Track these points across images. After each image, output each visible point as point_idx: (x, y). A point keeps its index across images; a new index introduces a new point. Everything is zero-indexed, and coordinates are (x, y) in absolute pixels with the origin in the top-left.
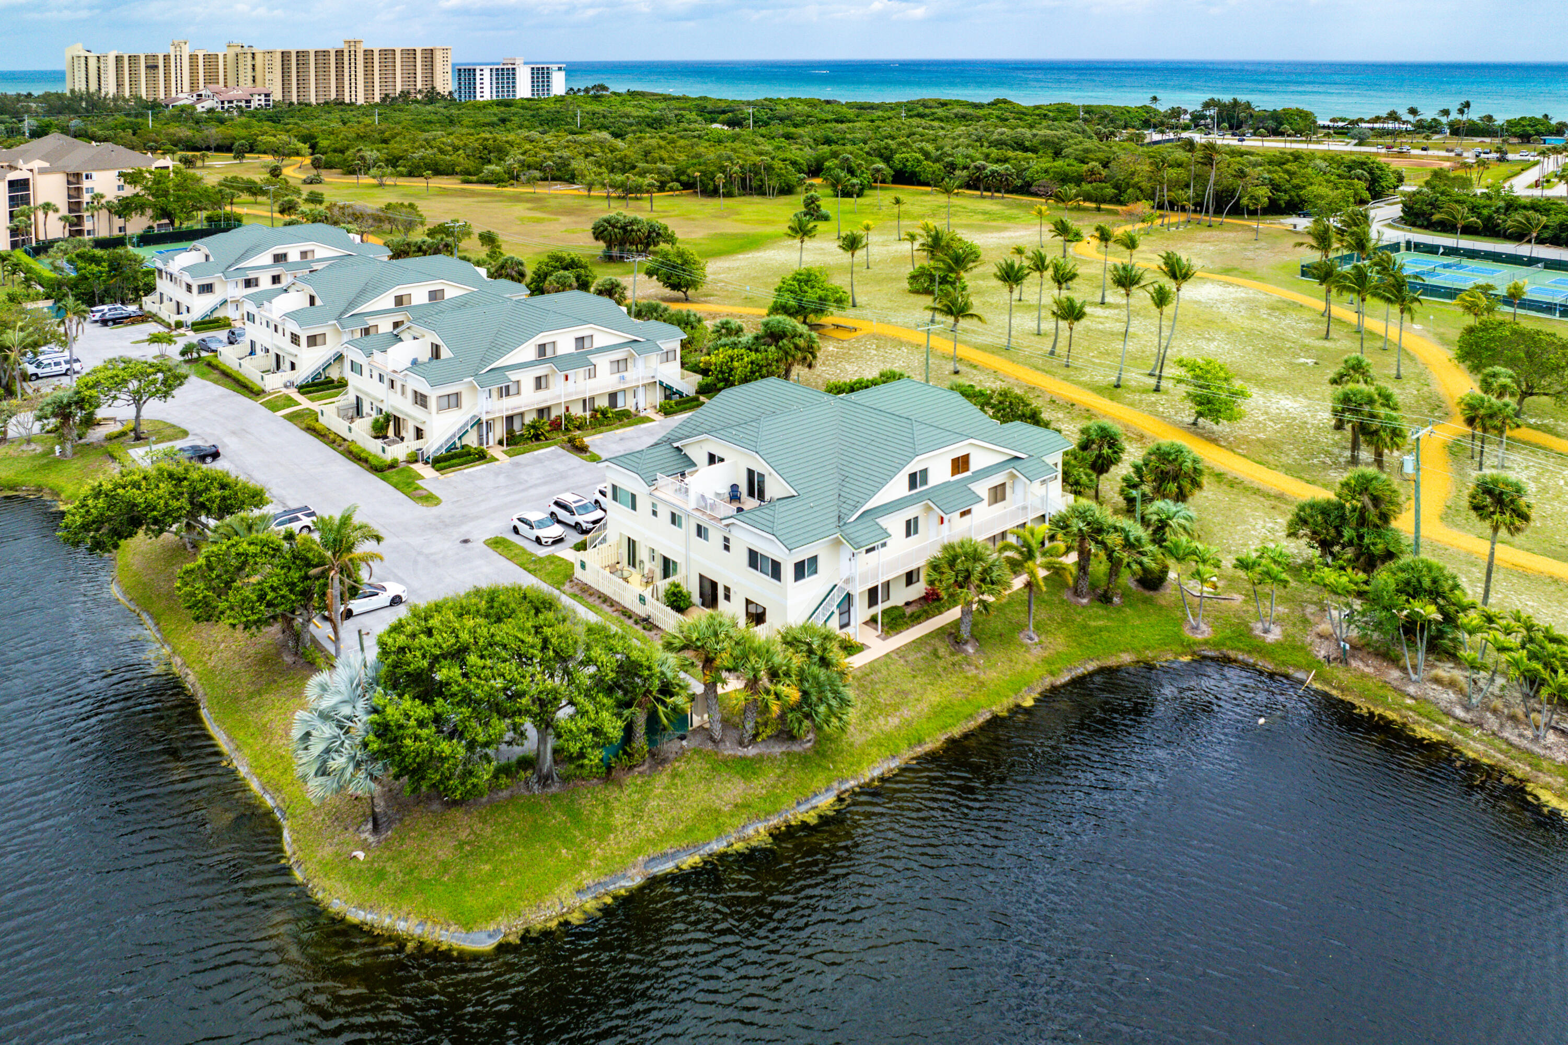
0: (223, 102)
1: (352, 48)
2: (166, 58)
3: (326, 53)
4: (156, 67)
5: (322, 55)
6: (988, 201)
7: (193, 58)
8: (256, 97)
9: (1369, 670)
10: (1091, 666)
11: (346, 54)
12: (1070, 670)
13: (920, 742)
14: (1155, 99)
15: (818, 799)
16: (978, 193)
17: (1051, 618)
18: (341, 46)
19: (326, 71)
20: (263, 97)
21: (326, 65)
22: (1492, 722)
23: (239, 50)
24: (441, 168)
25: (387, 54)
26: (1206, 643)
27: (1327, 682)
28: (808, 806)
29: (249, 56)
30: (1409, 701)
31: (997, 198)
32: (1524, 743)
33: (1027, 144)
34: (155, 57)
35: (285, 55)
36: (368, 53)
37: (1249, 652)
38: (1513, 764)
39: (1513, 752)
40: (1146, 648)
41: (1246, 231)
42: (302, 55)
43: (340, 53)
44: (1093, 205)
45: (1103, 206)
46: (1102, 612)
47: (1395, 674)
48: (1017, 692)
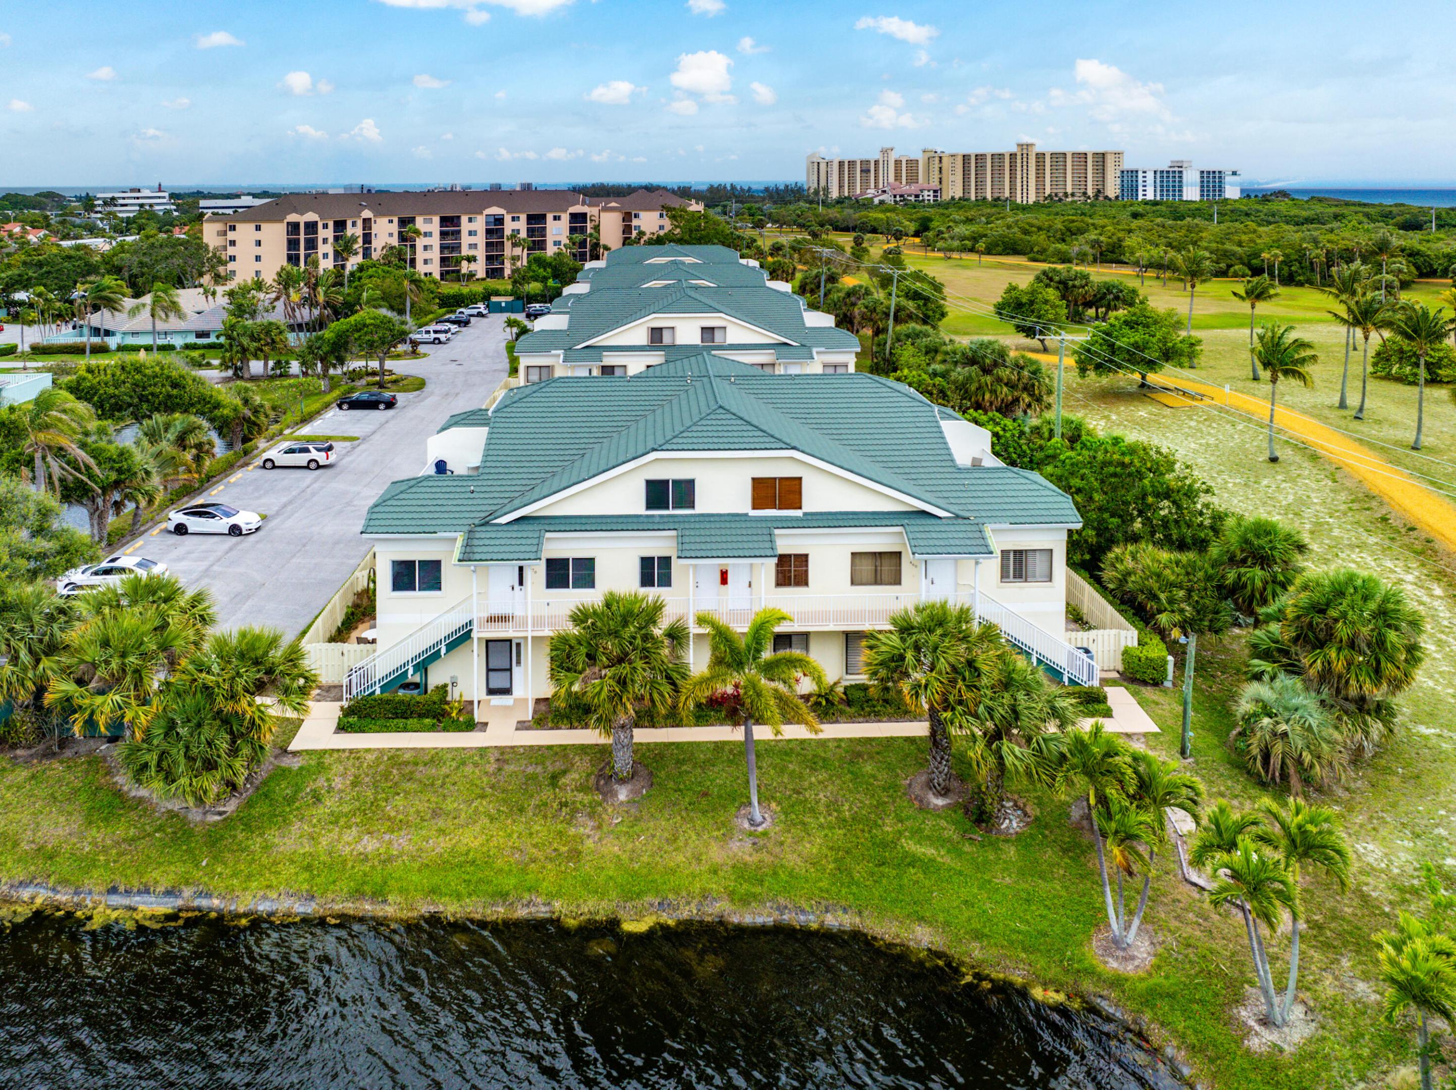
0: (895, 196)
1: (1025, 151)
2: (876, 162)
3: (1001, 156)
4: (868, 171)
5: (998, 158)
7: (898, 163)
8: (926, 193)
10: (836, 920)
11: (1019, 157)
12: (781, 909)
13: (379, 896)
15: (146, 898)
17: (833, 806)
18: (1014, 149)
19: (1002, 174)
20: (931, 193)
21: (1001, 167)
23: (933, 154)
24: (1019, 248)
25: (1059, 158)
26: (1117, 982)
28: (126, 901)
29: (937, 159)
34: (868, 162)
35: (966, 159)
36: (1040, 157)
40: (978, 936)
42: (980, 158)
43: (1013, 156)
46: (951, 832)
48: (629, 896)
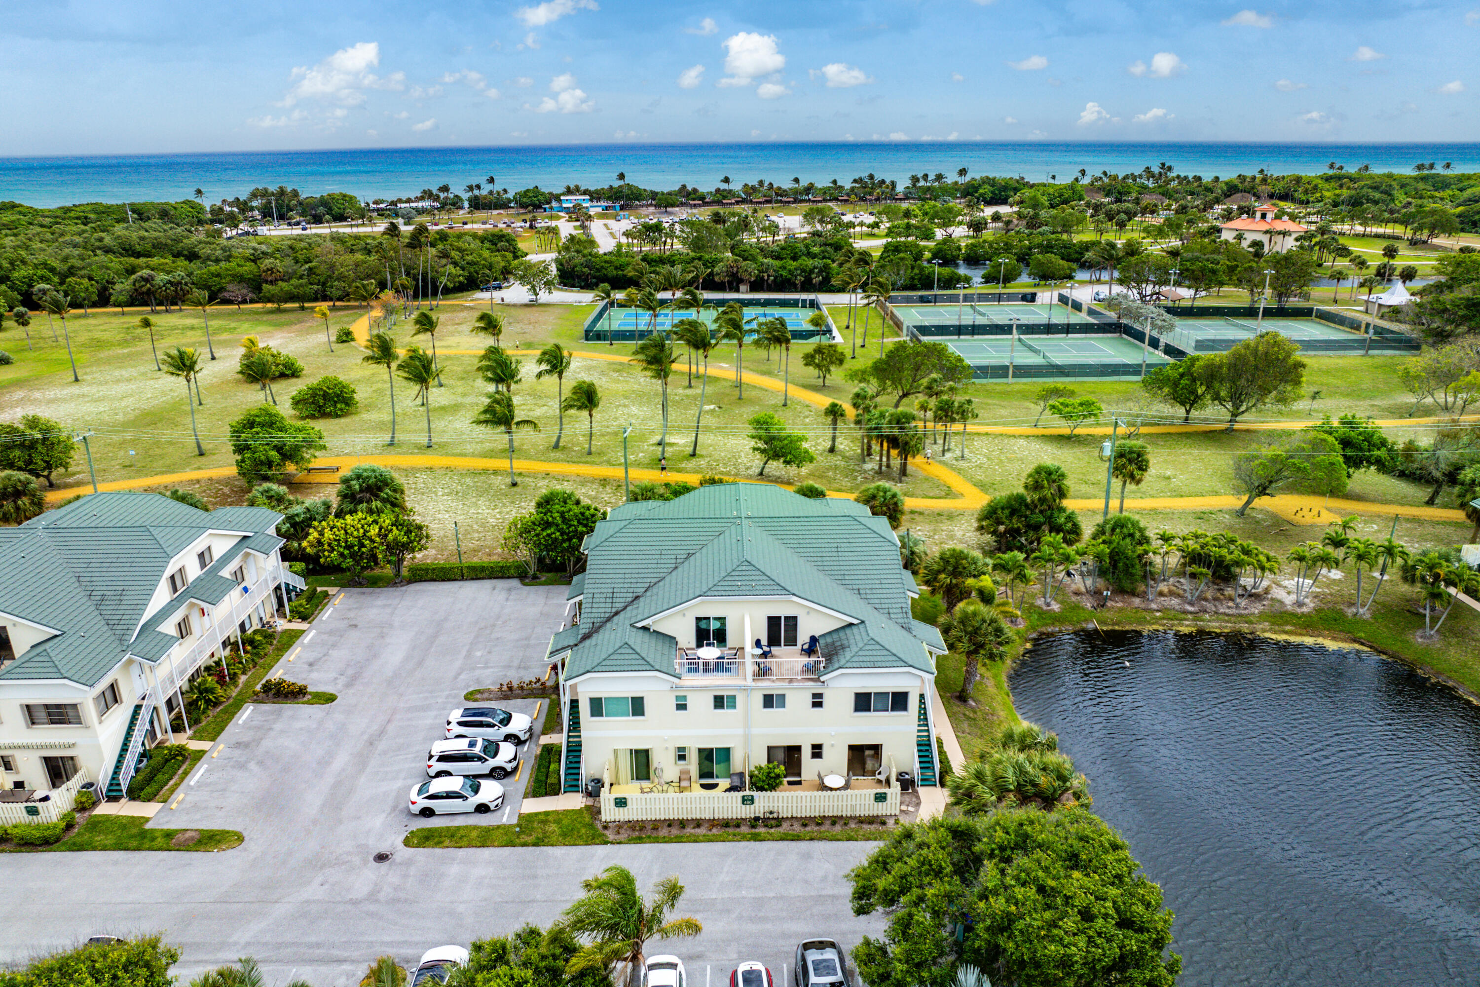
6: (176, 315)
9: (1120, 605)
14: (199, 192)
16: (149, 308)
22: (1209, 606)
27: (1105, 623)
30: (1158, 614)
31: (174, 311)
32: (1234, 611)
33: (138, 248)
37: (1053, 624)
38: (1238, 626)
39: (1233, 619)
41: (462, 311)
44: (297, 305)
45: (306, 305)
47: (1137, 601)
